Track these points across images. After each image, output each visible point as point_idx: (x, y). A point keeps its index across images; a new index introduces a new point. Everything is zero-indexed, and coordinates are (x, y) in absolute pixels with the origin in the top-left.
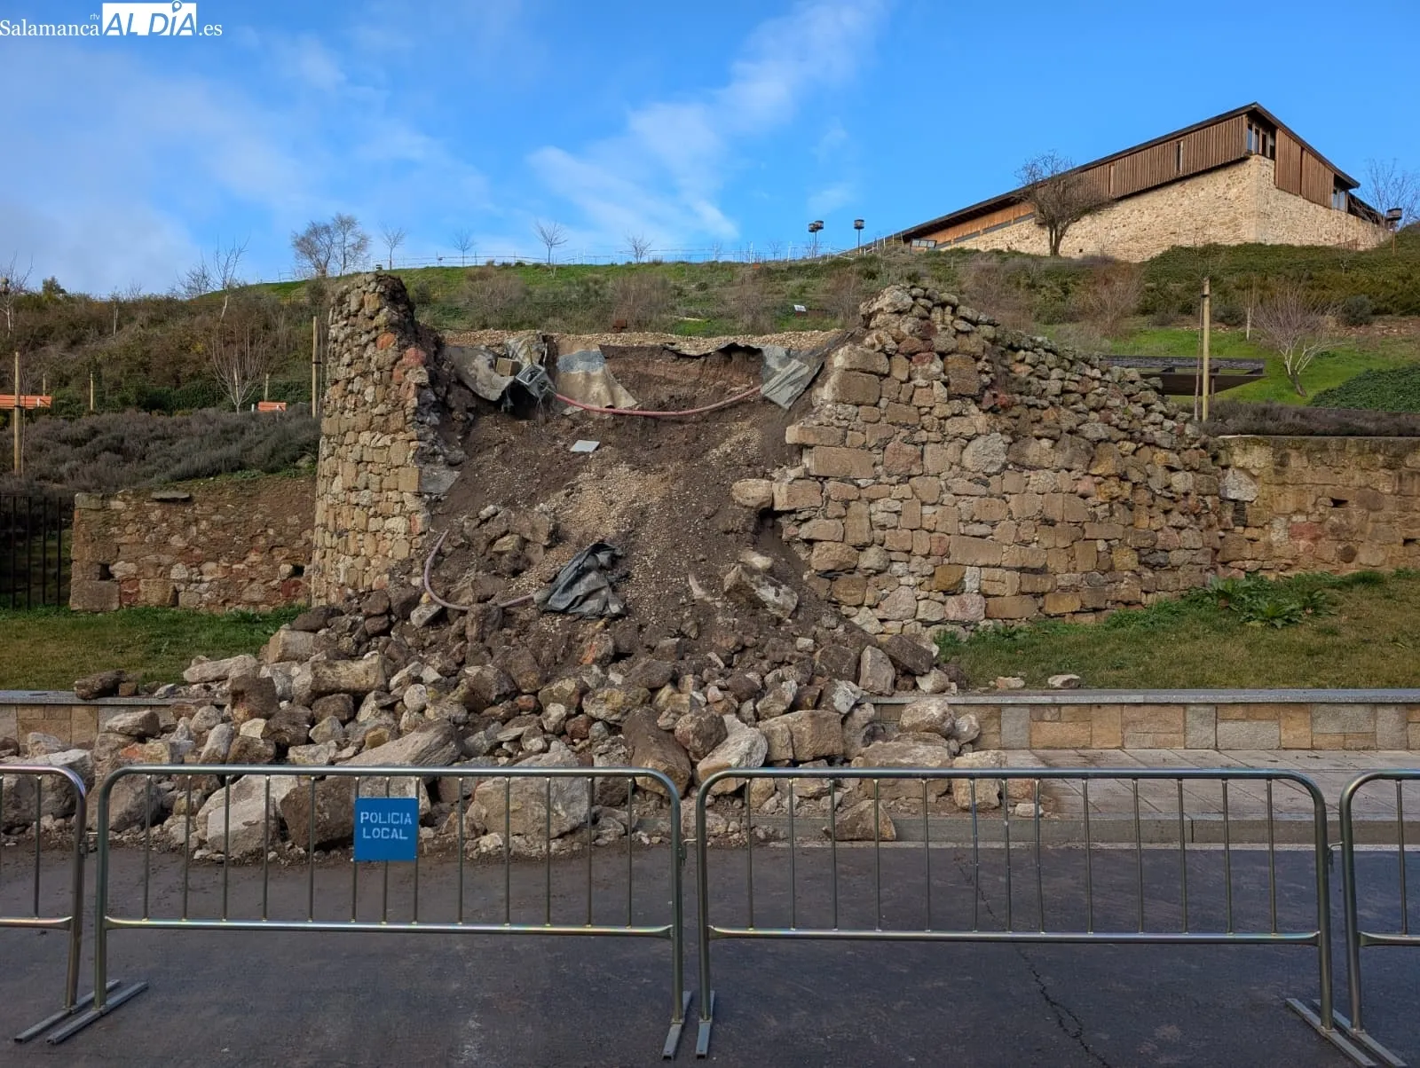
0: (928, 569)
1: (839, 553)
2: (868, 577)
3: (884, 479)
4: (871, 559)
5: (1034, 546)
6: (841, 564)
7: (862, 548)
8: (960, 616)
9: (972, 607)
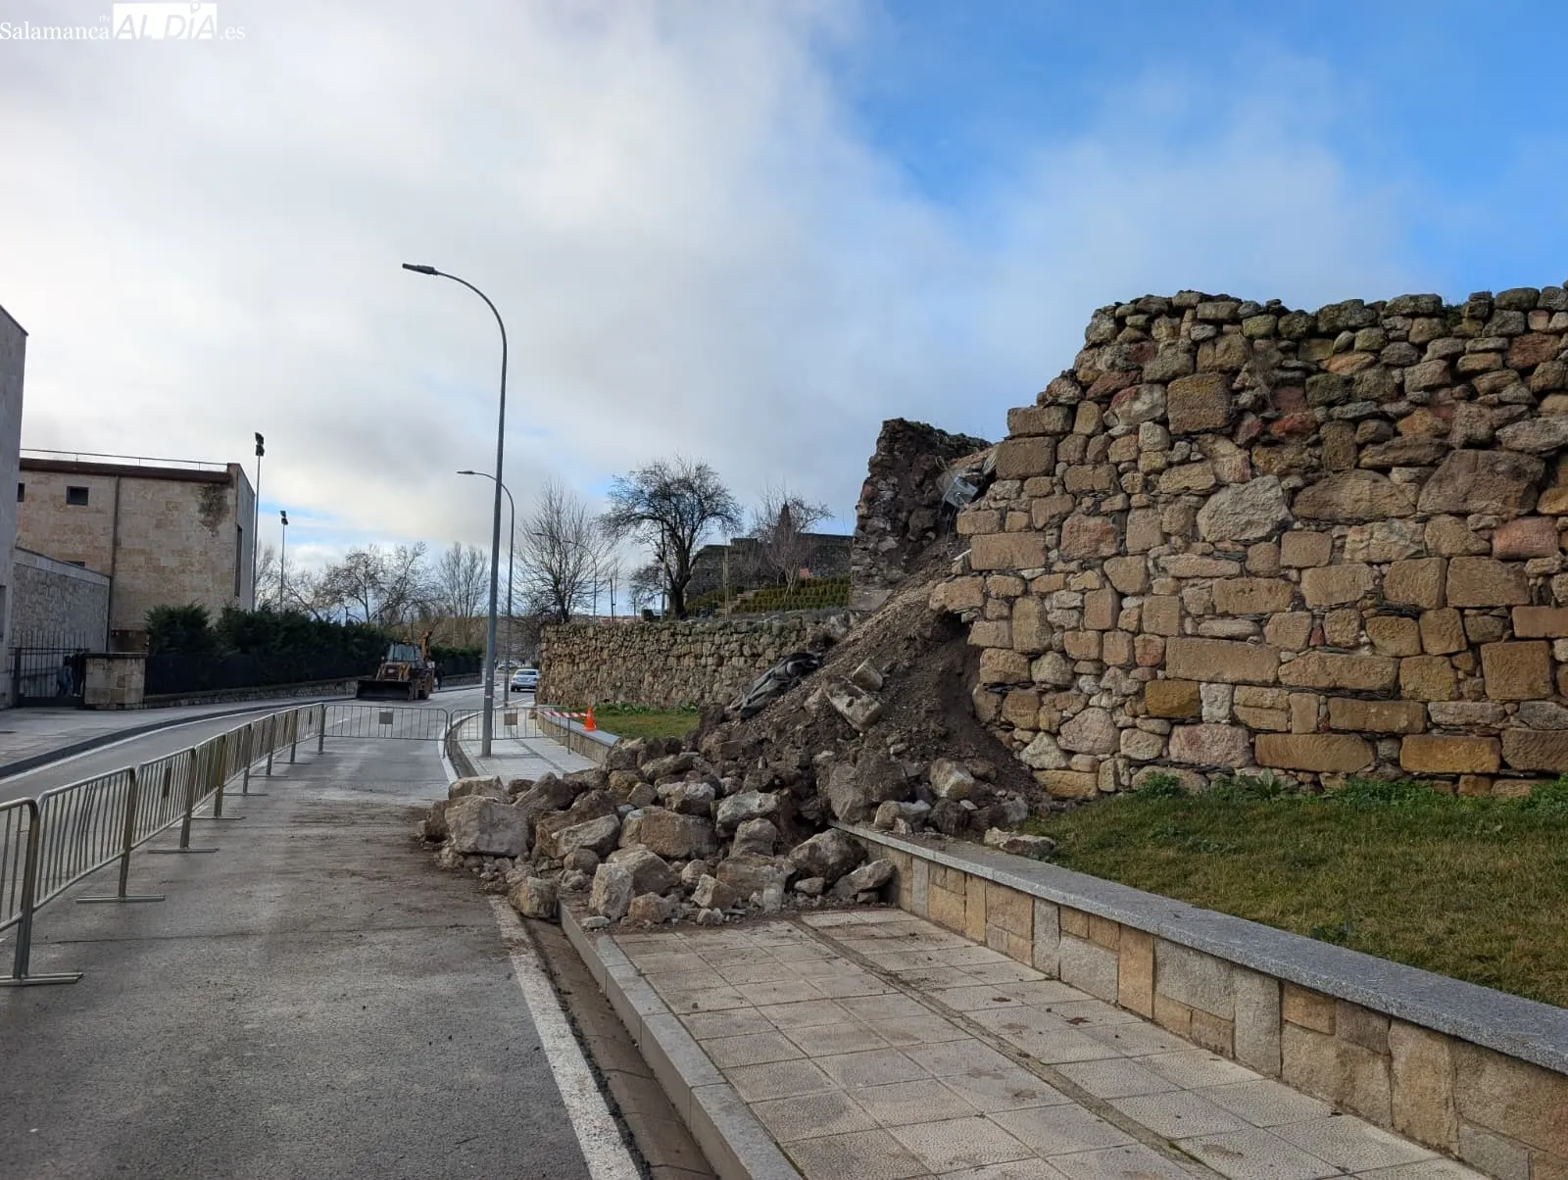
0: (1128, 685)
1: (1002, 662)
2: (1042, 693)
3: (1059, 566)
4: (1046, 670)
5: (1365, 652)
6: (1008, 675)
7: (1034, 656)
8: (1189, 756)
9: (1217, 744)
